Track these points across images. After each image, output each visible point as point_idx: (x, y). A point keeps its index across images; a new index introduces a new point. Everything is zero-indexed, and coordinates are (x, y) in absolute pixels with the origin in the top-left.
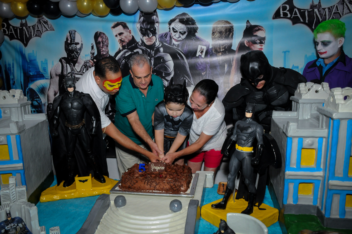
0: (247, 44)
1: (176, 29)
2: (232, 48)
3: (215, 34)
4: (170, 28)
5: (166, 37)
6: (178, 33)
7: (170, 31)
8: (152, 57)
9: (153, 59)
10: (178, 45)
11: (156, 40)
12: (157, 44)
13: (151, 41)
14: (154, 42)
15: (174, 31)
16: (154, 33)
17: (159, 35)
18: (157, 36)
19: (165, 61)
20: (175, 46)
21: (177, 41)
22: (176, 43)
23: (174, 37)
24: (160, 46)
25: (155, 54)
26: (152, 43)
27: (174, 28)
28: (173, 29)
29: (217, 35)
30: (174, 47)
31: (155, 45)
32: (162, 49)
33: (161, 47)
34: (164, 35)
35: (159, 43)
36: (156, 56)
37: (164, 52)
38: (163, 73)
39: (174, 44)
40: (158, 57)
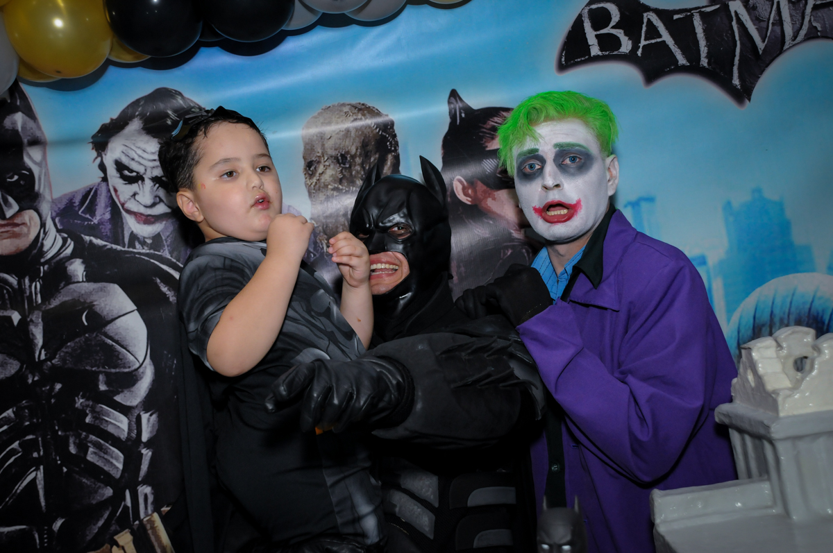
0: (466, 194)
1: (134, 166)
3: (321, 169)
4: (102, 167)
5: (91, 210)
6: (148, 183)
7: (105, 179)
8: (33, 307)
9: (37, 317)
10: (157, 238)
11: (43, 225)
12: (47, 243)
13: (16, 236)
14: (32, 236)
15: (123, 177)
16: (28, 195)
17: (54, 202)
18: (45, 208)
19: (100, 322)
20: (143, 243)
21: (148, 220)
22: (145, 231)
23: (131, 205)
24: (69, 251)
25: (48, 293)
26: (24, 243)
27: (125, 160)
28: (120, 166)
29: (330, 172)
30: (139, 248)
31: (41, 253)
32: (77, 268)
33: (74, 255)
34: (77, 201)
35: (59, 242)
36: (55, 303)
37: (91, 277)
38: (101, 377)
39: (134, 237)
40: (63, 304)
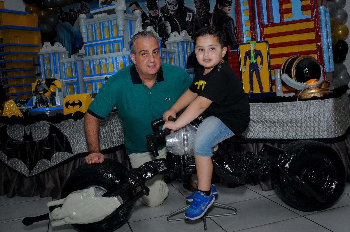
0: (220, 8)
1: (170, 2)
2: (210, 12)
3: (197, 3)
4: (166, 3)
5: (165, 10)
6: (172, 5)
7: (166, 5)
8: (157, 25)
9: (157, 26)
10: (174, 14)
11: (159, 12)
12: (159, 15)
13: (155, 13)
14: (158, 14)
15: (169, 4)
16: (157, 8)
17: (160, 8)
18: (159, 9)
19: (166, 27)
20: (172, 15)
21: (172, 11)
22: (172, 13)
23: (170, 9)
24: (162, 16)
25: (159, 22)
26: (156, 15)
27: (169, 1)
28: (168, 2)
29: (198, 4)
30: (171, 16)
31: (159, 16)
32: (163, 19)
33: (163, 17)
34: (163, 8)
35: (161, 14)
36: (160, 24)
37: (165, 20)
38: (164, 36)
39: (171, 14)
40: (161, 24)
